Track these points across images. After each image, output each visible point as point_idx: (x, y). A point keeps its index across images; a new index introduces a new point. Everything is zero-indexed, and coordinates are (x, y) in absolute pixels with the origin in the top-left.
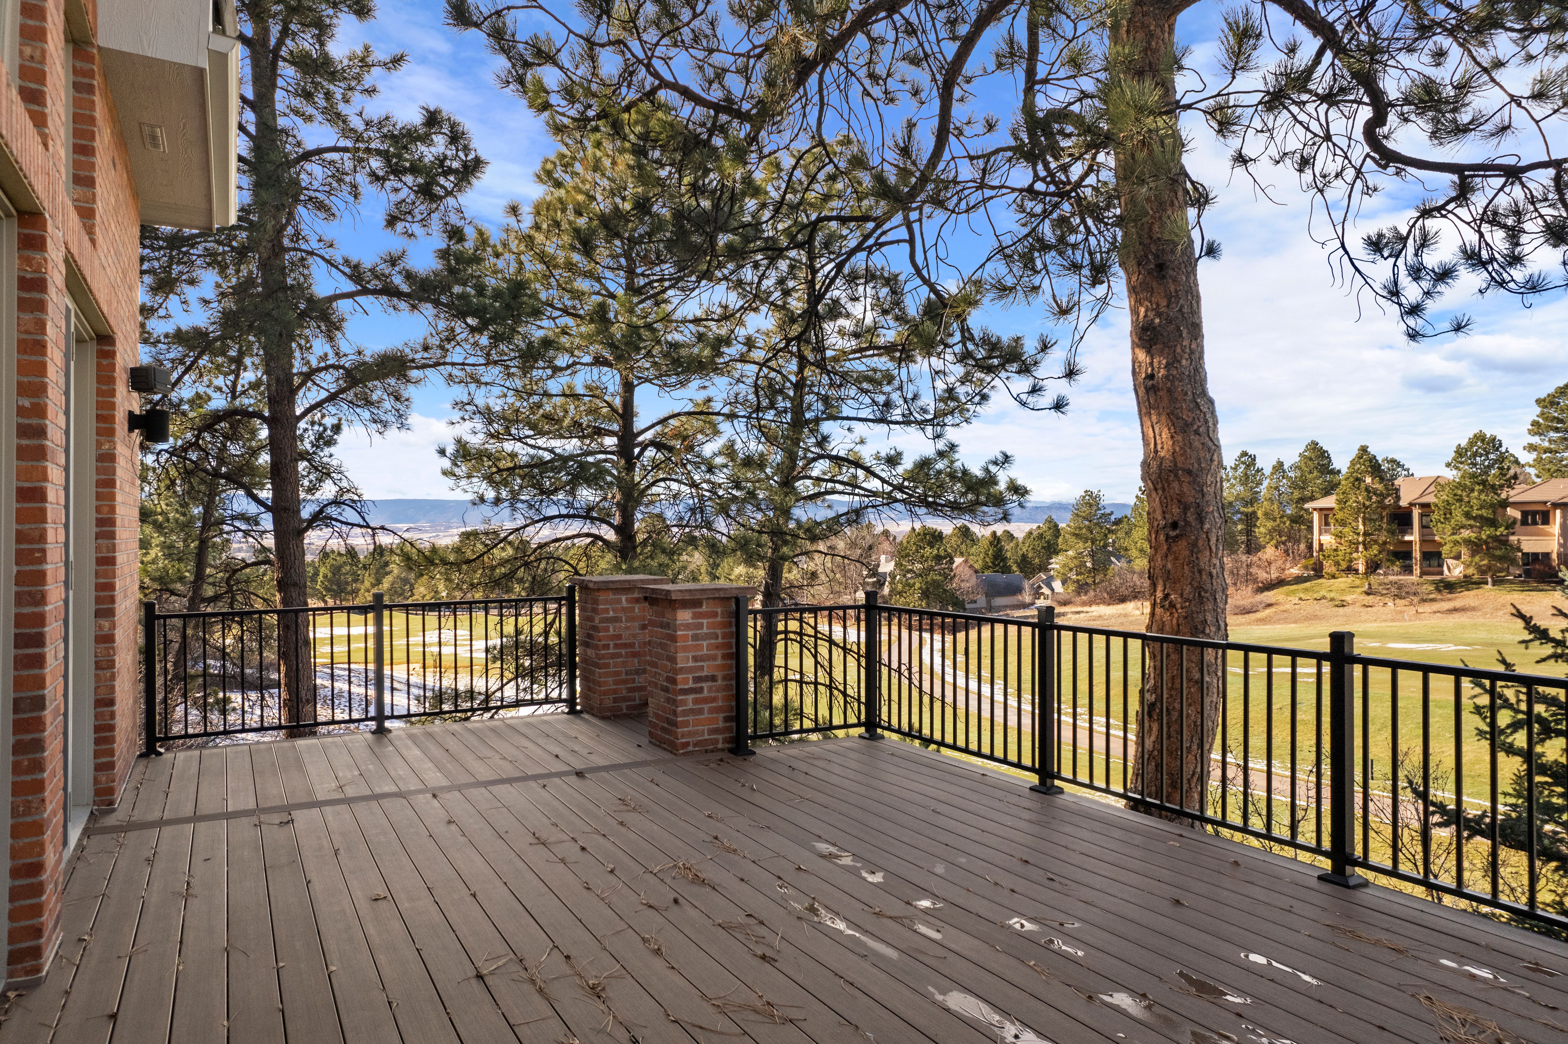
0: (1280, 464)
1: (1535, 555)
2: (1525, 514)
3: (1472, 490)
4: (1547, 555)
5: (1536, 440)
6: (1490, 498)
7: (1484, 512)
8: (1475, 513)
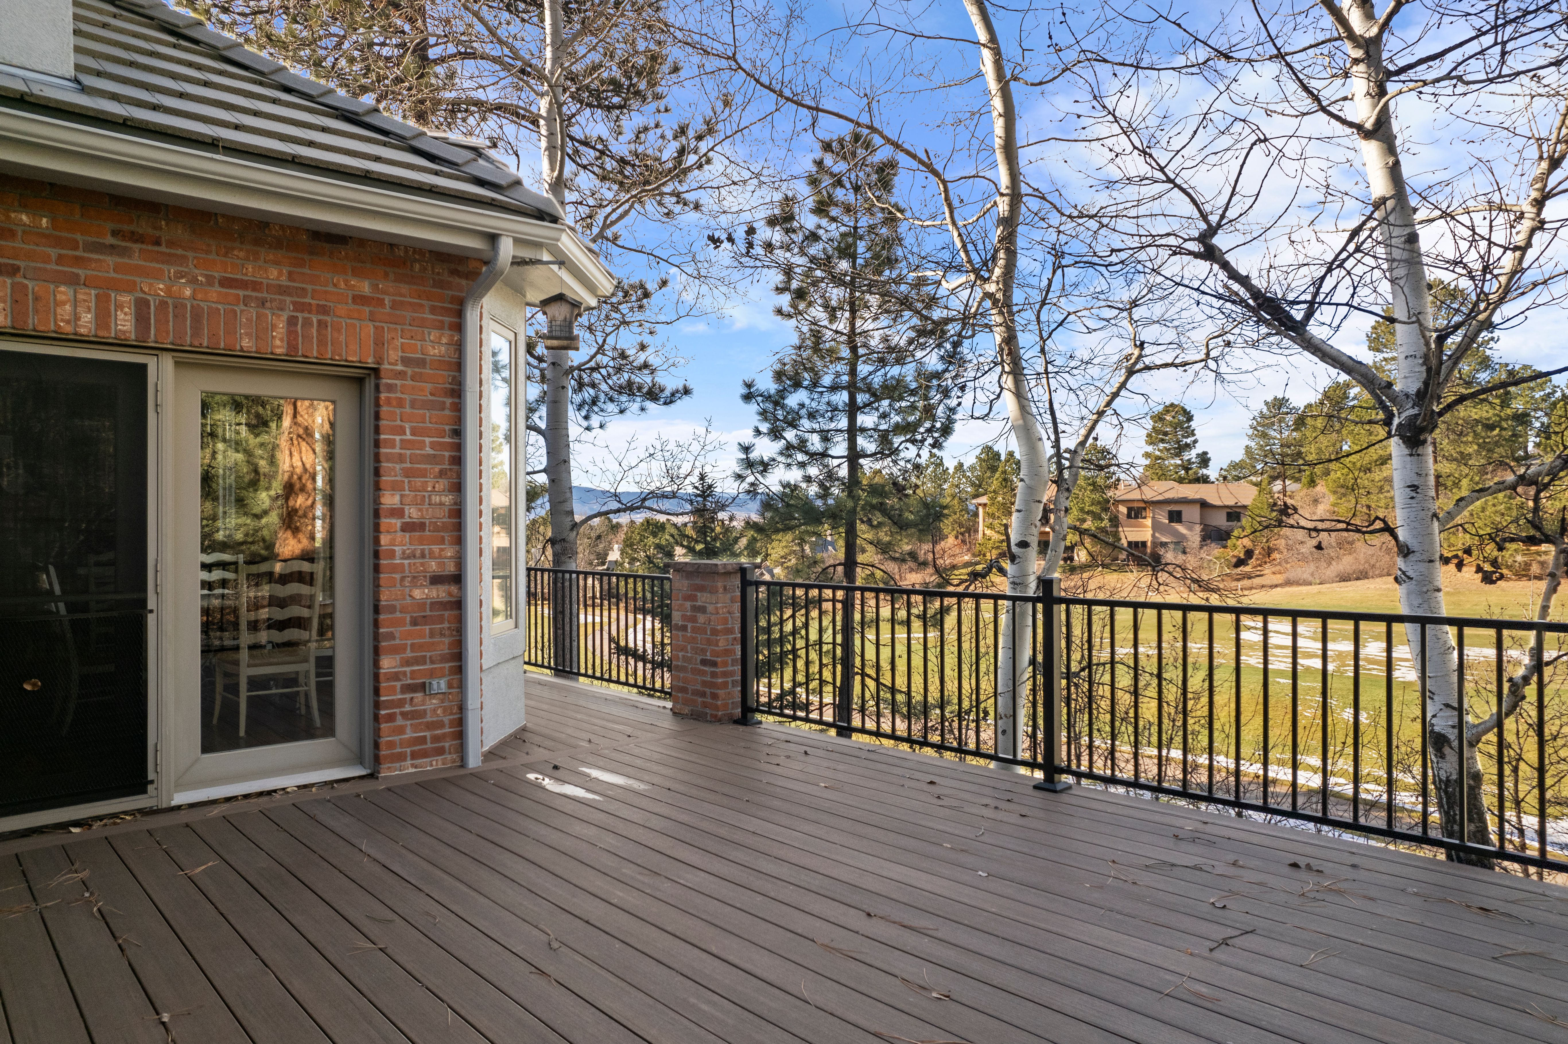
0: (961, 465)
1: (1136, 543)
2: (1130, 510)
3: (1085, 490)
4: (1144, 544)
5: (1150, 449)
6: (1097, 496)
7: (1093, 508)
8: (1087, 509)
